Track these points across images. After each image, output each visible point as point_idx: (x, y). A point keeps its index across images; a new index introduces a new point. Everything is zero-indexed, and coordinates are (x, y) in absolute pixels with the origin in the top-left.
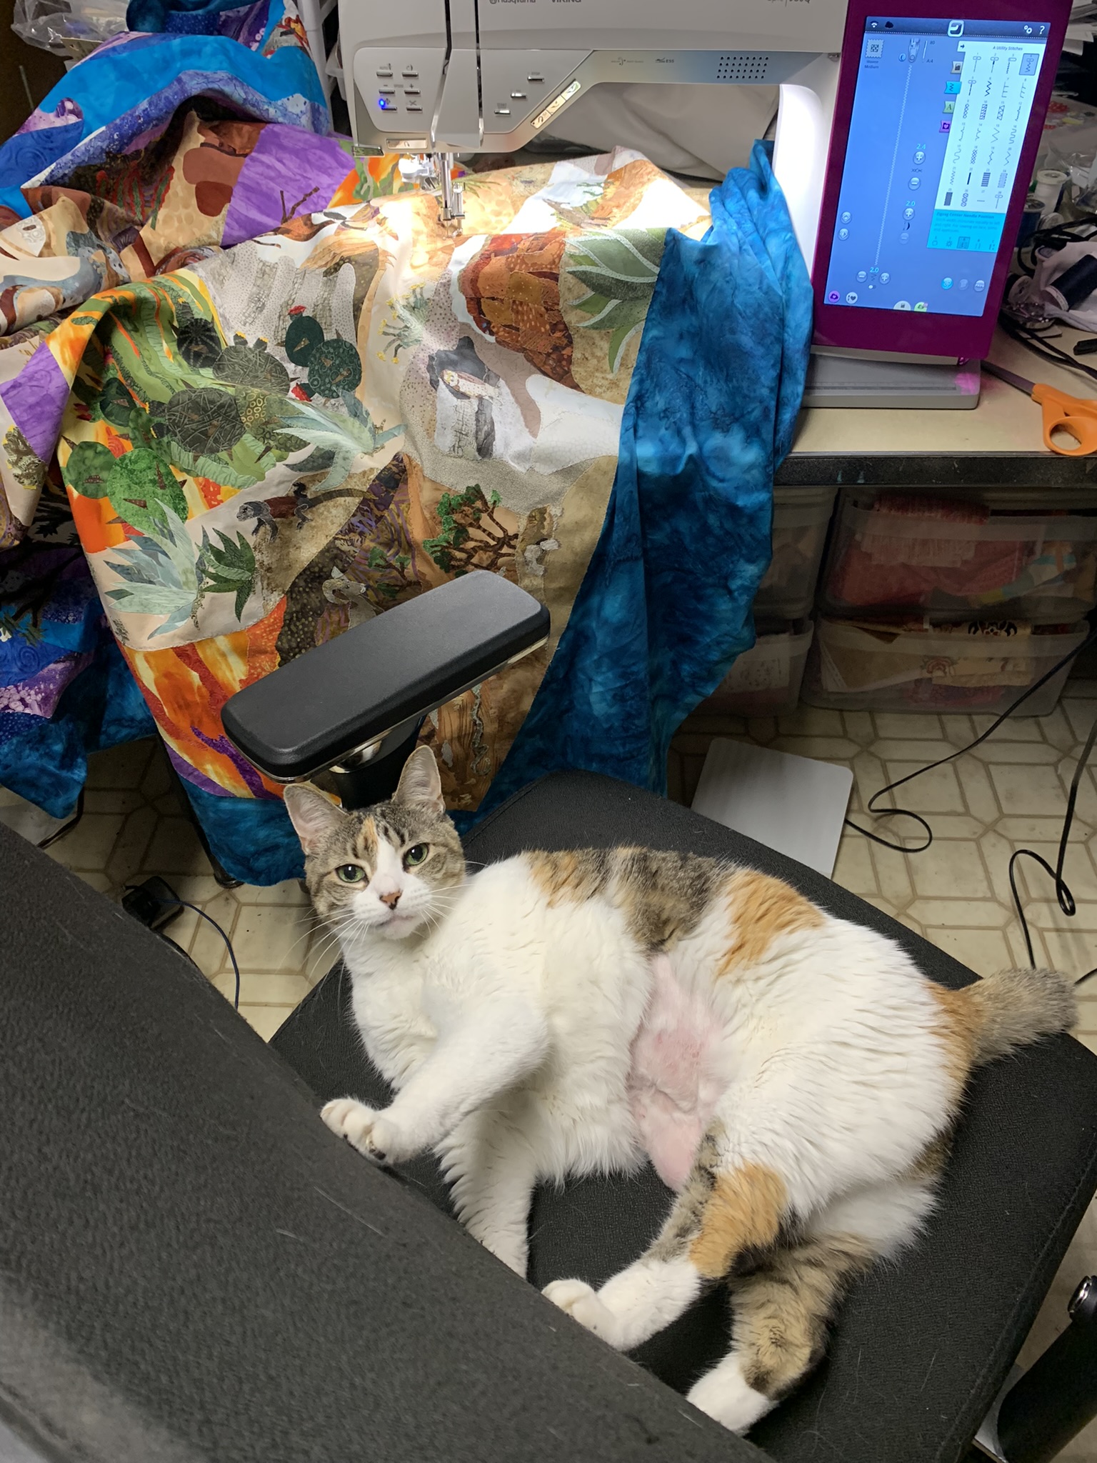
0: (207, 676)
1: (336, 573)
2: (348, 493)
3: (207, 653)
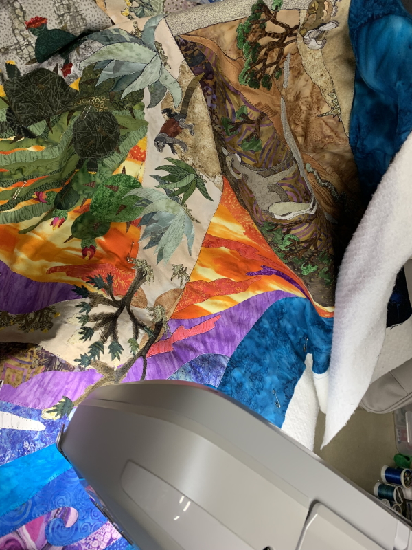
3: (217, 233)
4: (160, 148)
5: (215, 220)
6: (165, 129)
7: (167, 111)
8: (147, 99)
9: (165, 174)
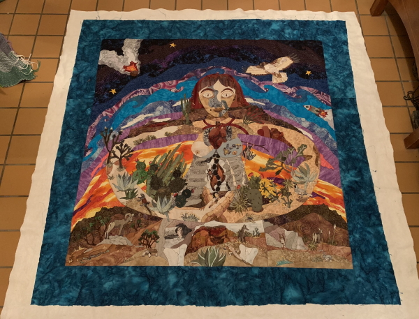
0: (106, 195)
1: (133, 215)
2: (150, 212)
3: (111, 194)
4: (141, 195)
5: (114, 196)
6: (145, 199)
7: (149, 203)
8: (154, 201)
9: (135, 191)
